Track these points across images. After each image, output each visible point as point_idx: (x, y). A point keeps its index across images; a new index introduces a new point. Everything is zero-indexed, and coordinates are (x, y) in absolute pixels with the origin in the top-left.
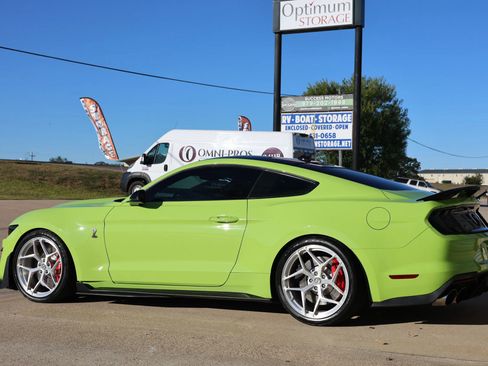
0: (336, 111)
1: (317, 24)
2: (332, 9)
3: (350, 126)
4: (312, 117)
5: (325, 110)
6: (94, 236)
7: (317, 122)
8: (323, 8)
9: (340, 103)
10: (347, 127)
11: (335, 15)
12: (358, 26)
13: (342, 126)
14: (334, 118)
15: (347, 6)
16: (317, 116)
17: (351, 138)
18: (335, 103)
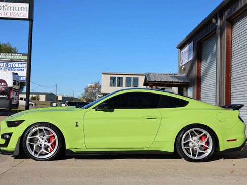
0: (17, 61)
1: (8, 16)
2: (17, 9)
3: (26, 70)
4: (4, 64)
5: (12, 60)
6: (77, 126)
7: (7, 67)
8: (12, 8)
9: (20, 58)
10: (23, 70)
11: (19, 12)
12: (31, 19)
13: (21, 69)
14: (17, 65)
15: (26, 9)
16: (7, 64)
17: (25, 75)
18: (18, 57)
